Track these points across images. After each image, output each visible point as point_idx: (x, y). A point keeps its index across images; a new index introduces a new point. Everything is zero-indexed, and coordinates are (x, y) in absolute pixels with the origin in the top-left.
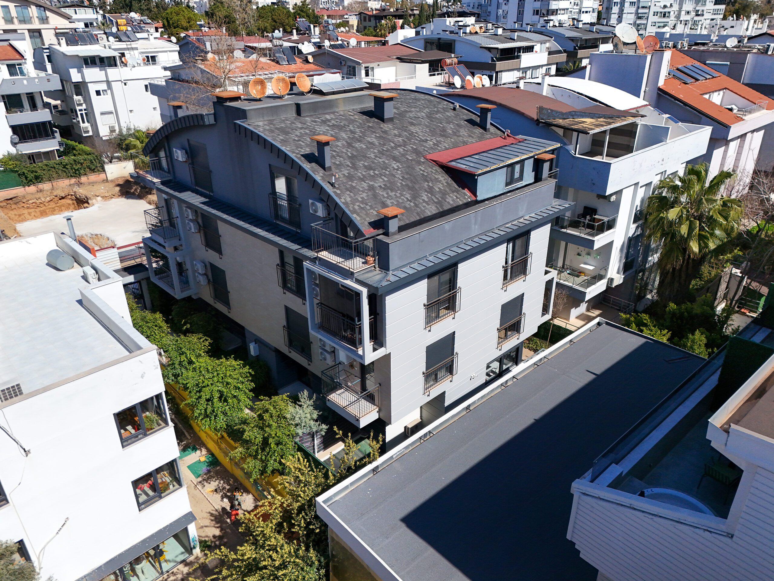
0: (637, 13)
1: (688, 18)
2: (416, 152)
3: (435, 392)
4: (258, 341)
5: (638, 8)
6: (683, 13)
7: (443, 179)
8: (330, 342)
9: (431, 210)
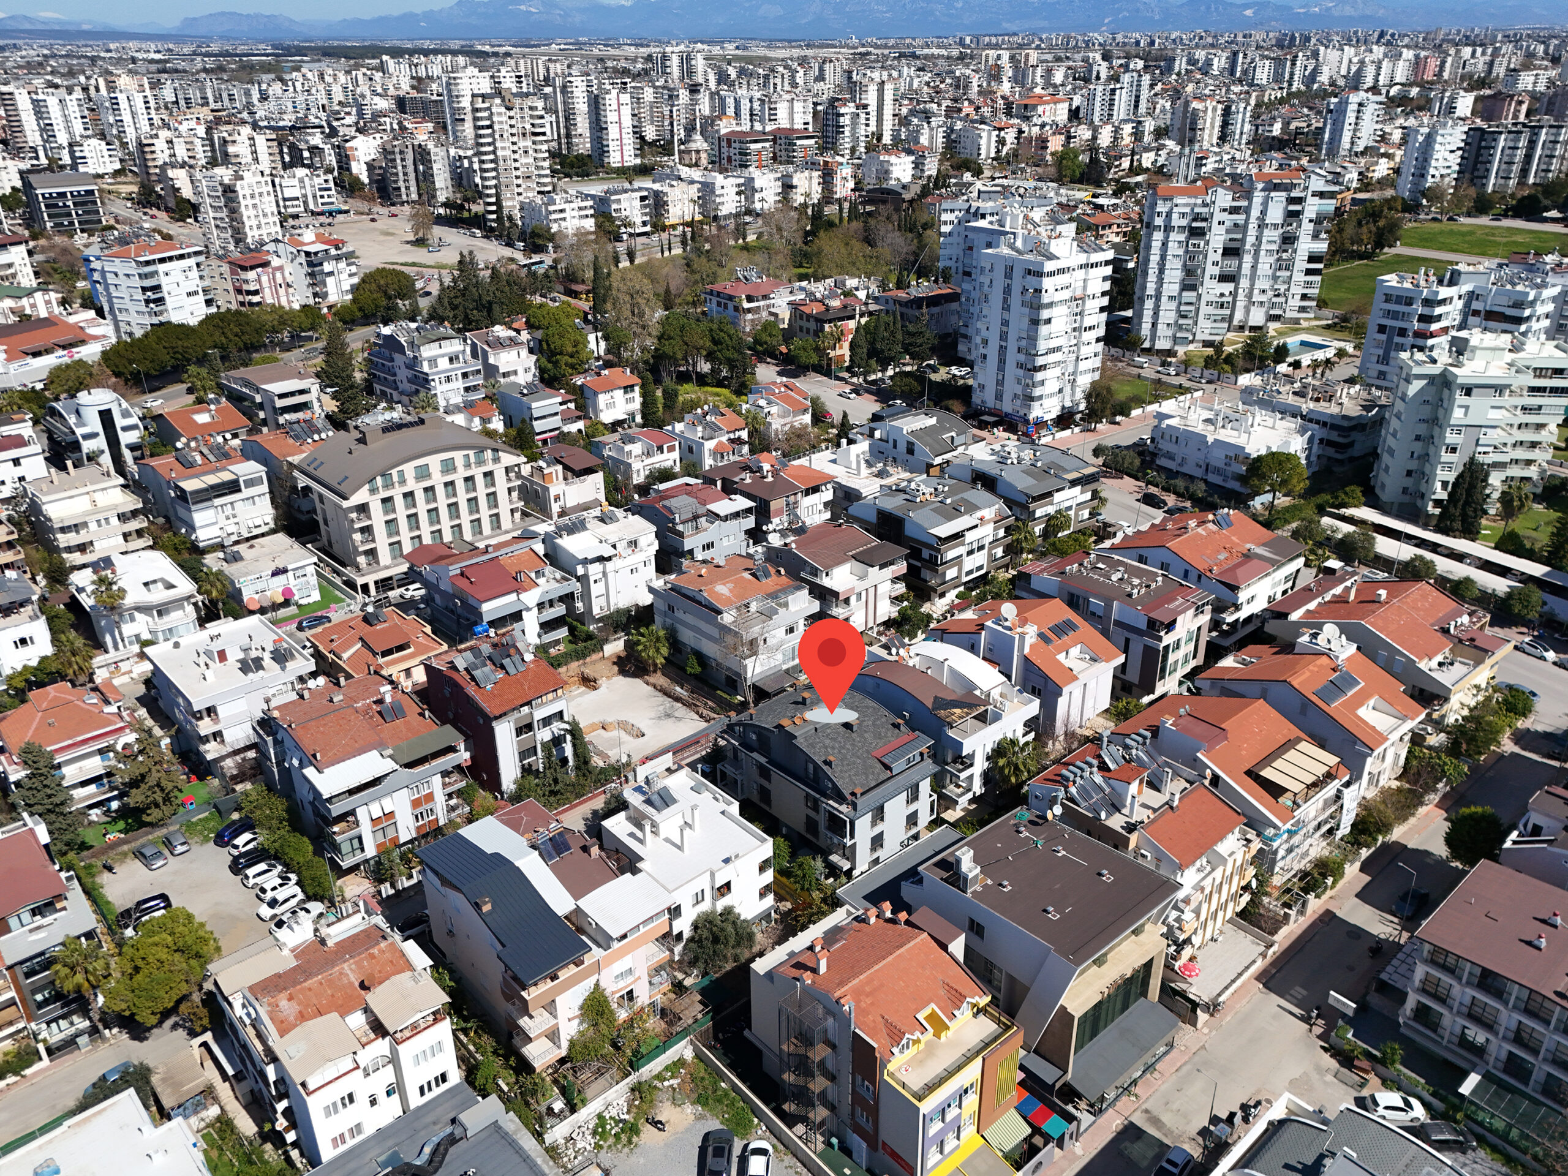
0: (1178, 311)
1: (1263, 298)
2: (868, 751)
3: (875, 856)
4: (787, 826)
5: (1180, 304)
6: (1256, 292)
7: (879, 766)
8: (829, 834)
9: (873, 784)
